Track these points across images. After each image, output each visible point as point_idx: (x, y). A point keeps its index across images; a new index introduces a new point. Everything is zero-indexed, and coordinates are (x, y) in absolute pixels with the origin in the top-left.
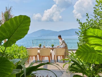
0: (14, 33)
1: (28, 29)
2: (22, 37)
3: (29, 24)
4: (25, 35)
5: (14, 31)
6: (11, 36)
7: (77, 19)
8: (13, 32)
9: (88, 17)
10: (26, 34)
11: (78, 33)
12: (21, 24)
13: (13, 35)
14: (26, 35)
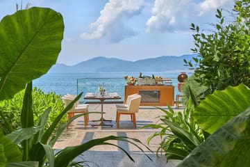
0: (19, 60)
1: (59, 50)
2: (42, 71)
3: (60, 35)
4: (50, 67)
5: (18, 54)
6: (9, 69)
7: (193, 25)
8: (16, 58)
9: (220, 20)
10: (54, 62)
11: (190, 63)
12: (37, 33)
13: (16, 64)
14: (53, 66)
